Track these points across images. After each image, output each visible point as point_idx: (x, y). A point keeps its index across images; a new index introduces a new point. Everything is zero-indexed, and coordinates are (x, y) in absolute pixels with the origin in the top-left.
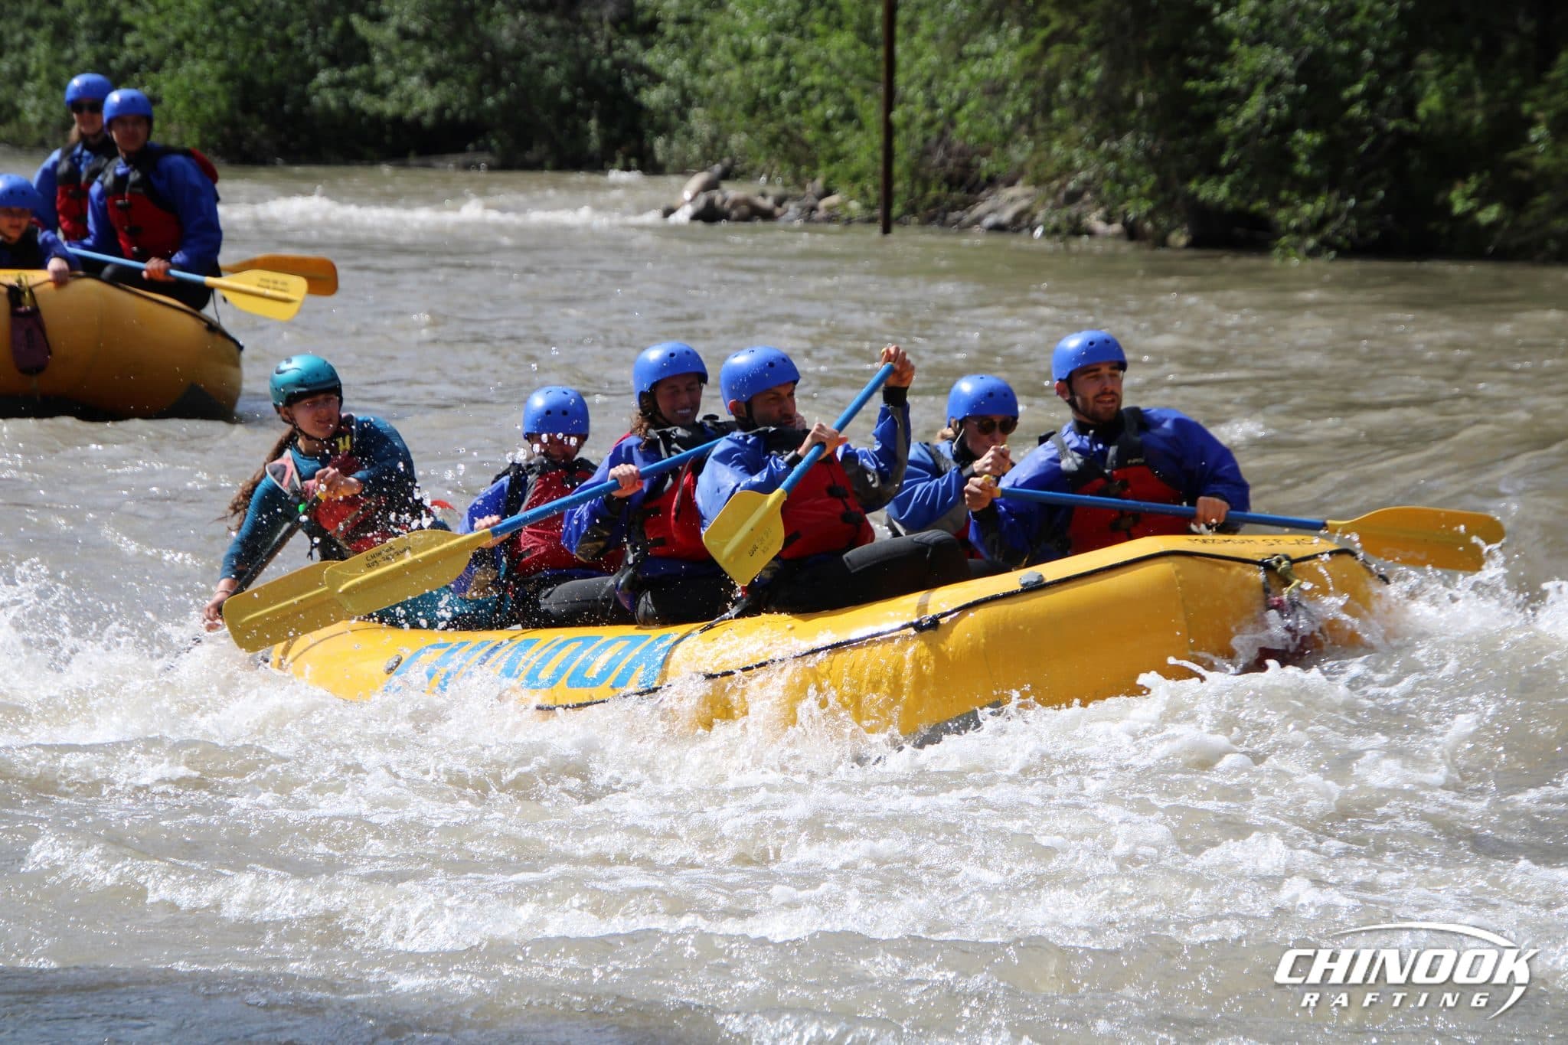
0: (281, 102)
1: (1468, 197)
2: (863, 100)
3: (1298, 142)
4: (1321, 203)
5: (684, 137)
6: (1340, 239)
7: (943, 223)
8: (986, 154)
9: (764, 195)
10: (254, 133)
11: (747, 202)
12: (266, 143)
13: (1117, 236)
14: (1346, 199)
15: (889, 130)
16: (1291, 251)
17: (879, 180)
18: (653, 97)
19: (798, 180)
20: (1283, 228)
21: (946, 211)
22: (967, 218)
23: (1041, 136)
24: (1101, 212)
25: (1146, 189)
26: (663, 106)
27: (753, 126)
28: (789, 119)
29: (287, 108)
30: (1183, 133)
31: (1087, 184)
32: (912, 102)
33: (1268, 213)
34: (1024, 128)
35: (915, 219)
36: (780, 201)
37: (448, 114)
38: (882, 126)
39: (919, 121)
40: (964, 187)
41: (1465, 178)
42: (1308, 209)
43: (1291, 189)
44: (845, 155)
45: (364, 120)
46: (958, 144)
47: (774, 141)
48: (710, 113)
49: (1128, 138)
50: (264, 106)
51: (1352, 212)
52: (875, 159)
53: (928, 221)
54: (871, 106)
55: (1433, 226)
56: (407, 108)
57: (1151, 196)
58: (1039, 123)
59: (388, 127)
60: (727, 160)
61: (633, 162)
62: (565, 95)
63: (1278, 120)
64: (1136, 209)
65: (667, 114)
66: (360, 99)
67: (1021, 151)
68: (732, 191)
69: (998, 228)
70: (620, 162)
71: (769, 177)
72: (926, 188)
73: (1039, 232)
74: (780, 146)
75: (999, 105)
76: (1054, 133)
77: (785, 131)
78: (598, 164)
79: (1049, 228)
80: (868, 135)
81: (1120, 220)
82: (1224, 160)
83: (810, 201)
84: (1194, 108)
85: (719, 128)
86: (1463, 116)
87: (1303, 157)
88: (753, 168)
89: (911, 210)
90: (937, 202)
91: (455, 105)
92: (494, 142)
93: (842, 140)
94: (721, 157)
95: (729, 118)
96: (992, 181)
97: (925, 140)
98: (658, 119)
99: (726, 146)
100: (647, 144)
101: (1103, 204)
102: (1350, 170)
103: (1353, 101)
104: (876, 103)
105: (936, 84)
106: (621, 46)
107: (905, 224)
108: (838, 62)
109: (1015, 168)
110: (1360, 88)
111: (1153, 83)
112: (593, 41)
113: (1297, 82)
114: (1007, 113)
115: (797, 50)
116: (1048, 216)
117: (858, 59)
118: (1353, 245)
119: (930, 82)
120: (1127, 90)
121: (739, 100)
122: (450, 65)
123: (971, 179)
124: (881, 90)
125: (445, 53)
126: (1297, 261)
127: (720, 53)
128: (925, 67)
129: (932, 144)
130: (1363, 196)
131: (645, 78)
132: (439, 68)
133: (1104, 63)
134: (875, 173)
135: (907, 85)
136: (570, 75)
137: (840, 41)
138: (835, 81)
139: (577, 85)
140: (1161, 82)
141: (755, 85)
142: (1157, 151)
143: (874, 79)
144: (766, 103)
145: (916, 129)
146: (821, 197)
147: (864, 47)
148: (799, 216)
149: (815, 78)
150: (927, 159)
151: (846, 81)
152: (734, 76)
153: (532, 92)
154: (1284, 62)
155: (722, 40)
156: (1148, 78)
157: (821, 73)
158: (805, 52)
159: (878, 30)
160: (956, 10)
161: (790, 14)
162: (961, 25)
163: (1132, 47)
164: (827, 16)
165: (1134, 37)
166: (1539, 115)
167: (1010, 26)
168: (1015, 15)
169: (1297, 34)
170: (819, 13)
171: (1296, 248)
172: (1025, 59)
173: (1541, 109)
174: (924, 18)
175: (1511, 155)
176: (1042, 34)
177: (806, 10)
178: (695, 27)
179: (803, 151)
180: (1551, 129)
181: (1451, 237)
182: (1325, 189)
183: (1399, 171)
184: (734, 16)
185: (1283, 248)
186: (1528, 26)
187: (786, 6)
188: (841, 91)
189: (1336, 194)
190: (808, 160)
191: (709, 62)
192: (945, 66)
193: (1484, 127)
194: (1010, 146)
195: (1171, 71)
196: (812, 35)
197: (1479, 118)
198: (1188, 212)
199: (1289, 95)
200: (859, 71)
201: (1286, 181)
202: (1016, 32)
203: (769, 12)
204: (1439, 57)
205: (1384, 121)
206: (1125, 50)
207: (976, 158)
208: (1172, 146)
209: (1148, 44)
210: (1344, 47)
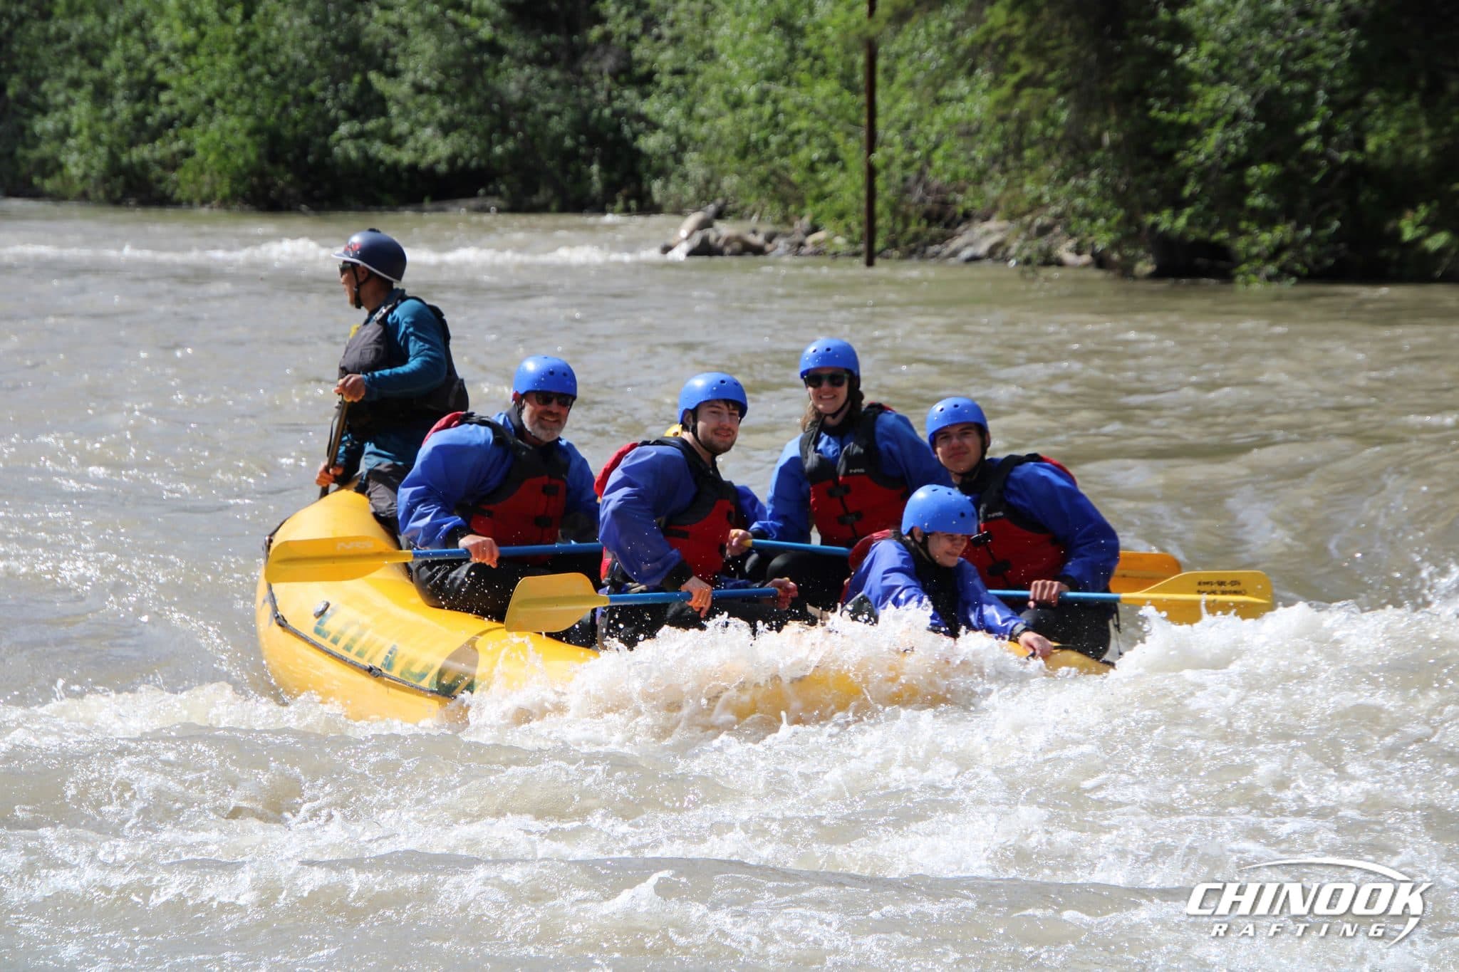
0: (305, 154)
1: (1418, 225)
2: (845, 143)
3: (1254, 176)
4: (1278, 232)
5: (680, 180)
6: (1298, 267)
7: (923, 256)
8: (962, 191)
9: (755, 232)
10: (281, 183)
11: (739, 238)
12: (291, 191)
13: (1086, 266)
14: (1303, 229)
15: (872, 172)
16: (1252, 277)
17: (863, 217)
18: (650, 143)
19: (786, 219)
20: (1243, 255)
21: (926, 245)
22: (946, 251)
23: (1013, 173)
24: (1071, 243)
25: (1113, 222)
26: (660, 152)
27: (745, 169)
28: (778, 161)
29: (310, 159)
30: (1148, 169)
31: (1058, 217)
32: (891, 145)
33: (1229, 242)
34: (997, 167)
35: (896, 253)
36: (770, 238)
37: (460, 162)
38: (864, 168)
39: (898, 162)
40: (942, 223)
41: (1414, 207)
42: (1266, 238)
43: (1249, 220)
44: (830, 194)
45: (382, 169)
46: (935, 183)
47: (763, 182)
48: (703, 157)
49: (1094, 173)
50: (290, 156)
51: (1308, 240)
52: (858, 198)
53: (909, 254)
54: (853, 149)
55: (1384, 252)
56: (422, 157)
57: (1117, 228)
59: (405, 175)
60: (720, 201)
61: (633, 204)
62: (568, 142)
63: (1236, 155)
64: (1104, 240)
65: (663, 158)
66: (379, 149)
67: (995, 188)
68: (725, 229)
69: (974, 259)
70: (620, 205)
71: (761, 216)
72: (906, 225)
73: (1013, 263)
74: (770, 187)
75: (972, 146)
76: (1026, 171)
77: (774, 172)
78: (600, 208)
79: (1023, 260)
80: (851, 176)
81: (1089, 251)
82: (1187, 191)
83: (798, 238)
85: (712, 172)
86: (1410, 152)
87: (1258, 190)
88: (743, 207)
89: (893, 244)
90: (916, 237)
91: (467, 154)
92: (503, 188)
93: (827, 181)
94: (714, 199)
95: (722, 161)
96: (967, 216)
97: (905, 180)
98: (656, 163)
99: (718, 188)
100: (645, 186)
101: (1072, 235)
102: (1305, 202)
103: (1308, 136)
104: (858, 146)
105: (914, 128)
106: (620, 96)
107: (888, 257)
108: (823, 109)
109: (990, 203)
110: (1315, 125)
111: (1119, 124)
112: (594, 92)
113: (1255, 120)
114: (980, 154)
115: (784, 97)
116: (1021, 248)
117: (840, 105)
118: (1310, 271)
119: (907, 126)
120: (1094, 129)
121: (730, 145)
122: (462, 117)
123: (949, 215)
124: (863, 133)
125: (457, 106)
126: (1257, 286)
127: (712, 101)
128: (904, 112)
129: (911, 183)
130: (1318, 226)
131: (642, 125)
132: (451, 120)
133: (1072, 105)
134: (858, 211)
135: (888, 128)
136: (573, 123)
137: (824, 88)
138: (820, 126)
139: (580, 133)
140: (1127, 123)
141: (746, 131)
142: (1122, 187)
143: (855, 123)
144: (755, 146)
145: (896, 169)
146: (808, 233)
147: (846, 94)
148: (789, 251)
149: (802, 123)
150: (907, 197)
151: (831, 125)
152: (726, 122)
153: (538, 140)
154: (1242, 100)
155: (714, 89)
156: (1113, 119)
157: (806, 118)
158: (791, 97)
159: (860, 77)
160: (933, 58)
161: (778, 64)
162: (937, 71)
163: (1097, 89)
164: (812, 66)
165: (1099, 81)
167: (982, 72)
168: (988, 63)
169: (1254, 74)
170: (804, 64)
171: (1257, 274)
172: (997, 103)
174: (902, 65)
175: (1456, 187)
176: (1013, 79)
177: (792, 60)
178: (689, 78)
179: (791, 191)
181: (1400, 263)
182: (1281, 220)
183: (1352, 203)
184: (726, 66)
185: (1245, 275)
187: (774, 57)
188: (826, 135)
189: (1294, 223)
190: (796, 199)
191: (702, 110)
192: (921, 110)
193: (1429, 161)
194: (984, 184)
195: (1135, 112)
196: (799, 84)
197: (1424, 153)
198: (1153, 243)
199: (1247, 132)
200: (843, 116)
201: (1243, 213)
202: (988, 77)
203: (758, 62)
204: (1386, 95)
205: (1336, 154)
206: (1091, 93)
207: (953, 195)
208: (1136, 181)
209: (1114, 88)
210: (1302, 86)
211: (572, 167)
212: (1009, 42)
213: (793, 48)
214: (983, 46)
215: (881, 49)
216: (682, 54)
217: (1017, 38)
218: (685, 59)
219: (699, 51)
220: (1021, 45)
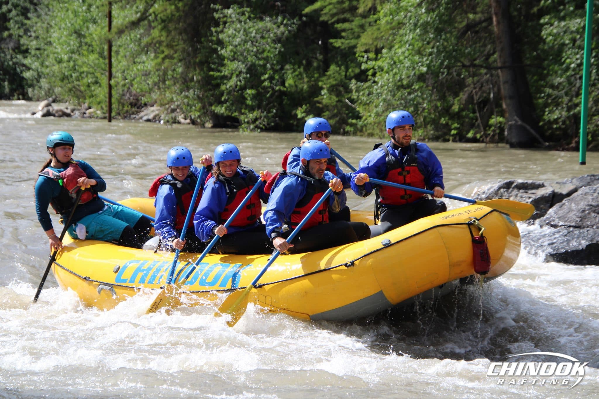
1: (303, 112)
2: (101, 77)
3: (247, 93)
4: (255, 114)
5: (39, 89)
6: (261, 126)
7: (129, 118)
8: (144, 96)
9: (67, 108)
11: (61, 111)
13: (189, 124)
14: (263, 113)
15: (110, 87)
16: (245, 129)
17: (107, 104)
18: (27, 75)
19: (79, 104)
20: (243, 122)
21: (130, 115)
22: (137, 117)
23: (162, 90)
24: (183, 116)
25: (197, 108)
26: (31, 78)
27: (63, 85)
28: (76, 83)
30: (210, 90)
31: (178, 106)
32: (118, 78)
33: (238, 117)
34: (156, 87)
35: (120, 117)
36: (73, 111)
38: (108, 86)
39: (121, 85)
40: (136, 107)
41: (301, 107)
42: (251, 115)
43: (245, 109)
44: (96, 95)
46: (134, 92)
47: (70, 90)
48: (47, 81)
49: (191, 91)
51: (265, 117)
52: (105, 97)
53: (124, 118)
54: (104, 79)
55: (291, 122)
57: (199, 111)
58: (161, 85)
60: (54, 97)
61: (21, 97)
63: (240, 86)
64: (195, 115)
65: (32, 80)
67: (155, 95)
68: (56, 107)
69: (148, 120)
70: (16, 97)
71: (69, 102)
72: (123, 107)
73: (162, 122)
74: (72, 92)
75: (147, 79)
76: (166, 89)
77: (74, 87)
78: (8, 97)
79: (166, 121)
80: (103, 89)
81: (189, 118)
82: (223, 99)
83: (84, 111)
84: (213, 82)
85: (51, 86)
86: (300, 86)
87: (249, 99)
90: (127, 112)
93: (94, 90)
94: (52, 96)
95: (54, 82)
96: (145, 105)
97: (123, 91)
98: (29, 82)
99: (53, 92)
100: (25, 91)
101: (183, 113)
102: (264, 103)
103: (265, 80)
105: (126, 72)
106: (16, 57)
107: (117, 119)
108: (92, 65)
109: (154, 100)
110: (267, 76)
111: (199, 74)
112: (6, 55)
113: (246, 73)
114: (150, 82)
115: (78, 59)
116: (165, 117)
117: (99, 63)
118: (266, 127)
119: (124, 72)
120: (190, 75)
121: (58, 76)
123: (139, 104)
124: (107, 74)
126: (248, 133)
127: (51, 60)
128: (122, 66)
129: (125, 92)
130: (269, 112)
131: (24, 68)
133: (183, 66)
134: (106, 101)
135: (116, 72)
137: (93, 57)
138: (91, 70)
139: (1, 70)
140: (202, 73)
141: (63, 71)
142: (201, 96)
143: (105, 70)
144: (67, 77)
145: (120, 87)
146: (87, 109)
147: (101, 59)
148: (79, 116)
149: (85, 69)
150: (124, 97)
151: (95, 70)
152: (56, 68)
154: (242, 67)
155: (51, 56)
156: (198, 71)
157: (87, 67)
158: (80, 60)
159: (106, 53)
160: (132, 47)
161: (76, 48)
162: (134, 52)
163: (192, 61)
164: (88, 49)
165: (193, 58)
166: (324, 86)
167: (151, 53)
168: (153, 50)
169: (246, 58)
170: (85, 48)
171: (247, 129)
172: (156, 64)
173: (325, 84)
174: (121, 50)
175: (316, 99)
176: (162, 56)
177: (80, 46)
178: (42, 51)
179: (81, 94)
180: (328, 90)
181: (297, 126)
182: (256, 109)
183: (281, 104)
184: (56, 48)
185: (243, 128)
186: (320, 57)
187: (73, 45)
188: (94, 74)
189: (260, 111)
190: (82, 97)
191: (47, 63)
192: (129, 66)
193: (307, 90)
194: (152, 93)
195: (205, 69)
196: (83, 55)
197: (305, 87)
198: (212, 116)
199: (244, 78)
200: (98, 67)
201: (244, 106)
202: (153, 55)
203: (68, 47)
204: (292, 67)
205: (275, 87)
206: (190, 62)
207: (140, 97)
208: (206, 94)
209: (197, 60)
210: (261, 62)
212: (160, 43)
213: (81, 42)
214: (150, 44)
215: (113, 44)
216: (39, 43)
217: (163, 42)
218: (40, 44)
219: (46, 42)
220: (165, 44)
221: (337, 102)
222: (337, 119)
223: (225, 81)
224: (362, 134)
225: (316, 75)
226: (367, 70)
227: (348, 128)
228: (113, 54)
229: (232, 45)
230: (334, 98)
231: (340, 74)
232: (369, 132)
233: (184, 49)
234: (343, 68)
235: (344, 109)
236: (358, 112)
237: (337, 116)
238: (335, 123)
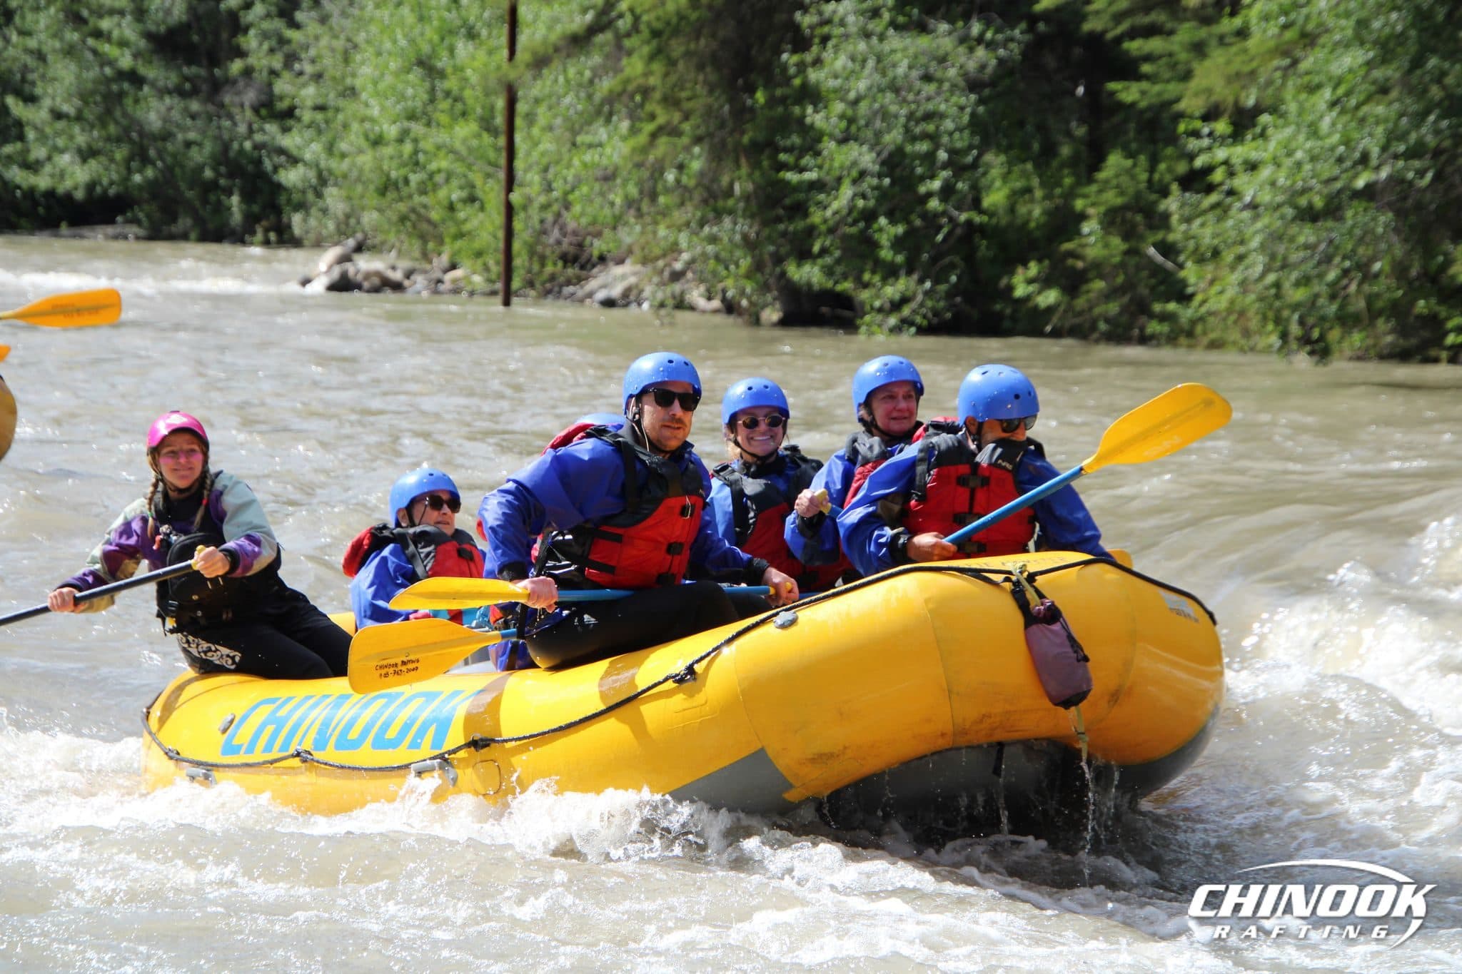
1: (1030, 281)
2: (485, 183)
3: (881, 230)
4: (900, 285)
5: (320, 214)
6: (918, 320)
7: (559, 295)
8: (598, 235)
9: (394, 268)
11: (378, 274)
13: (716, 311)
14: (923, 282)
15: (510, 210)
16: (875, 328)
17: (501, 257)
18: (291, 177)
19: (426, 256)
20: (868, 308)
21: (561, 286)
22: (580, 292)
23: (648, 219)
24: (702, 288)
25: (743, 269)
26: (300, 185)
27: (384, 205)
28: (417, 199)
30: (779, 220)
31: (689, 264)
32: (531, 186)
33: (853, 294)
34: (632, 212)
35: (533, 293)
36: (408, 275)
37: (99, 189)
38: (503, 209)
39: (536, 205)
40: (578, 265)
41: (1025, 264)
42: (889, 290)
43: (874, 272)
44: (469, 233)
45: (18, 193)
46: (572, 225)
47: (403, 219)
49: (727, 222)
51: (928, 293)
52: (495, 237)
53: (547, 293)
54: (492, 189)
55: (998, 307)
56: (59, 183)
57: (748, 276)
58: (645, 207)
59: (42, 200)
60: (359, 236)
61: (273, 236)
62: (208, 173)
63: (863, 209)
64: (735, 287)
65: (304, 192)
66: (15, 174)
67: (629, 234)
68: (365, 264)
69: (609, 303)
70: (259, 236)
71: (400, 252)
72: (543, 265)
73: (646, 306)
74: (408, 224)
75: (610, 190)
76: (659, 217)
77: (413, 210)
78: (239, 237)
79: (656, 303)
80: (490, 215)
81: (720, 296)
82: (817, 246)
83: (438, 274)
84: (787, 197)
85: (353, 209)
86: (1024, 210)
87: (886, 244)
90: (552, 278)
91: (105, 181)
92: (141, 215)
93: (466, 220)
94: (354, 232)
95: (362, 197)
96: (602, 259)
97: (542, 221)
98: (296, 197)
99: (358, 222)
100: (285, 220)
101: (702, 281)
102: (925, 256)
103: (929, 195)
104: (496, 187)
105: (551, 171)
106: (262, 130)
107: (525, 296)
108: (462, 150)
109: (624, 248)
110: (936, 185)
111: (750, 175)
112: (235, 124)
113: (880, 176)
114: (617, 198)
115: (425, 137)
116: (654, 294)
117: (480, 147)
118: (930, 323)
119: (546, 170)
120: (725, 180)
121: (371, 181)
122: (101, 144)
123: (583, 259)
124: (502, 175)
125: (95, 133)
126: (881, 338)
127: (353, 137)
128: (543, 154)
129: (548, 225)
130: (936, 282)
131: (283, 158)
132: (90, 148)
133: (705, 155)
134: (496, 250)
135: (526, 171)
136: (213, 156)
137: (465, 131)
138: (459, 167)
139: (220, 164)
140: (757, 174)
141: (385, 167)
142: (753, 235)
143: (495, 165)
144: (396, 184)
145: (534, 212)
146: (446, 271)
147: (485, 135)
148: (426, 289)
149: (443, 163)
150: (544, 238)
151: (469, 167)
152: (366, 160)
153: (178, 171)
155: (355, 126)
156: (744, 170)
157: (446, 159)
158: (431, 139)
159: (500, 120)
160: (571, 105)
161: (419, 104)
162: (575, 117)
163: (730, 140)
164: (452, 107)
165: (732, 132)
166: (1091, 211)
167: (620, 120)
168: (624, 110)
169: (878, 134)
170: (445, 105)
171: (880, 326)
172: (634, 150)
173: (1093, 205)
174: (541, 110)
175: (1067, 246)
176: (649, 127)
177: (432, 100)
178: (330, 114)
179: (430, 229)
180: (1101, 223)
181: (1013, 318)
182: (903, 272)
183: (970, 259)
184: (367, 105)
185: (869, 325)
186: (1080, 131)
187: (414, 97)
188: (465, 176)
189: (915, 277)
190: (435, 237)
191: (343, 146)
192: (559, 153)
193: (1043, 220)
194: (620, 228)
195: (766, 163)
196: (438, 125)
197: (1037, 212)
198: (781, 290)
199: (874, 188)
200: (482, 157)
201: (869, 265)
202: (625, 125)
203: (398, 102)
204: (1002, 158)
205: (955, 213)
206: (723, 144)
207: (589, 239)
208: (766, 232)
209: (746, 139)
210: (923, 147)
211: (212, 198)
212: (646, 92)
213: (432, 90)
214: (620, 95)
215: (520, 93)
216: (324, 91)
217: (654, 89)
218: (327, 95)
219: (340, 88)
220: (657, 95)
221: (1127, 253)
222: (1126, 299)
223: (822, 197)
224: (1192, 341)
225: (1068, 181)
226: (1209, 169)
227: (1154, 327)
228: (519, 122)
229: (842, 100)
230: (1117, 243)
231: (1133, 177)
232: (1213, 336)
233: (709, 112)
234: (1142, 159)
235: (1145, 273)
236: (1184, 284)
237: (1124, 293)
238: (1121, 313)
